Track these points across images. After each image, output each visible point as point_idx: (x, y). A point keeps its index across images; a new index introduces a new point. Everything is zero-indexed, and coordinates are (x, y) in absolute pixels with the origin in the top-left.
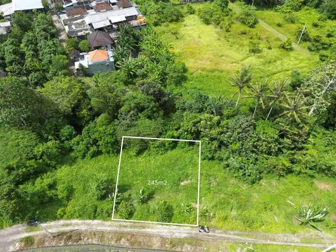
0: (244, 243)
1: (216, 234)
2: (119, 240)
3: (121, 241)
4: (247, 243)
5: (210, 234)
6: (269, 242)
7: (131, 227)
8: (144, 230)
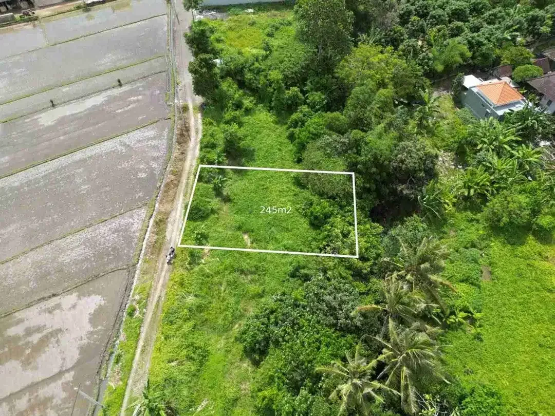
0: (145, 306)
1: (163, 273)
2: (173, 173)
3: (172, 175)
4: (144, 310)
5: (166, 265)
6: (141, 343)
7: (187, 184)
8: (182, 195)
